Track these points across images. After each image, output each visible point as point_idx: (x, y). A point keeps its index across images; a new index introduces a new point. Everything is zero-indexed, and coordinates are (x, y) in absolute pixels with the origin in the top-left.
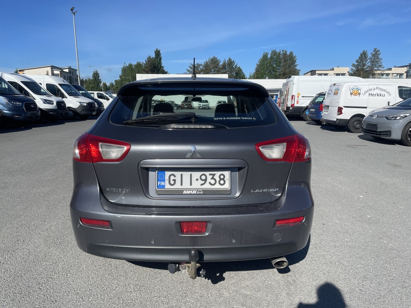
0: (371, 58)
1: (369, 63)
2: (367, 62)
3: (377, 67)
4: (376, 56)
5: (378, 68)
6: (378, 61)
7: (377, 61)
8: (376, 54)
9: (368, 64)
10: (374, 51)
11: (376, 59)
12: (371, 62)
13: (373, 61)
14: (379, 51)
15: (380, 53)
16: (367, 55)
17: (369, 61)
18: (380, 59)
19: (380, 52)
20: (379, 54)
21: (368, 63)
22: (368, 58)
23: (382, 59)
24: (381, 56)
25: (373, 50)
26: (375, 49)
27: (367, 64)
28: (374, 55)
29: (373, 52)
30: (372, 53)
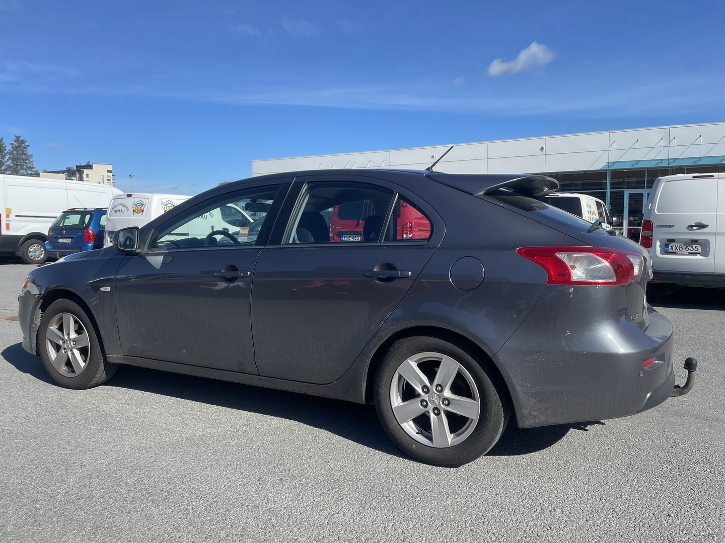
0: (11, 153)
1: (10, 161)
2: (6, 159)
3: (25, 169)
4: (20, 151)
5: (26, 171)
6: (26, 160)
7: (23, 159)
8: (20, 147)
9: (8, 163)
10: (16, 141)
11: (20, 154)
12: (13, 159)
13: (16, 159)
14: (26, 142)
15: (28, 146)
16: (4, 146)
17: (8, 157)
18: (29, 157)
19: (26, 144)
20: (26, 147)
21: (8, 160)
22: (6, 152)
23: (32, 156)
24: (29, 151)
25: (14, 138)
26: (16, 137)
27: (6, 162)
28: (17, 147)
29: (15, 143)
30: (12, 144)
